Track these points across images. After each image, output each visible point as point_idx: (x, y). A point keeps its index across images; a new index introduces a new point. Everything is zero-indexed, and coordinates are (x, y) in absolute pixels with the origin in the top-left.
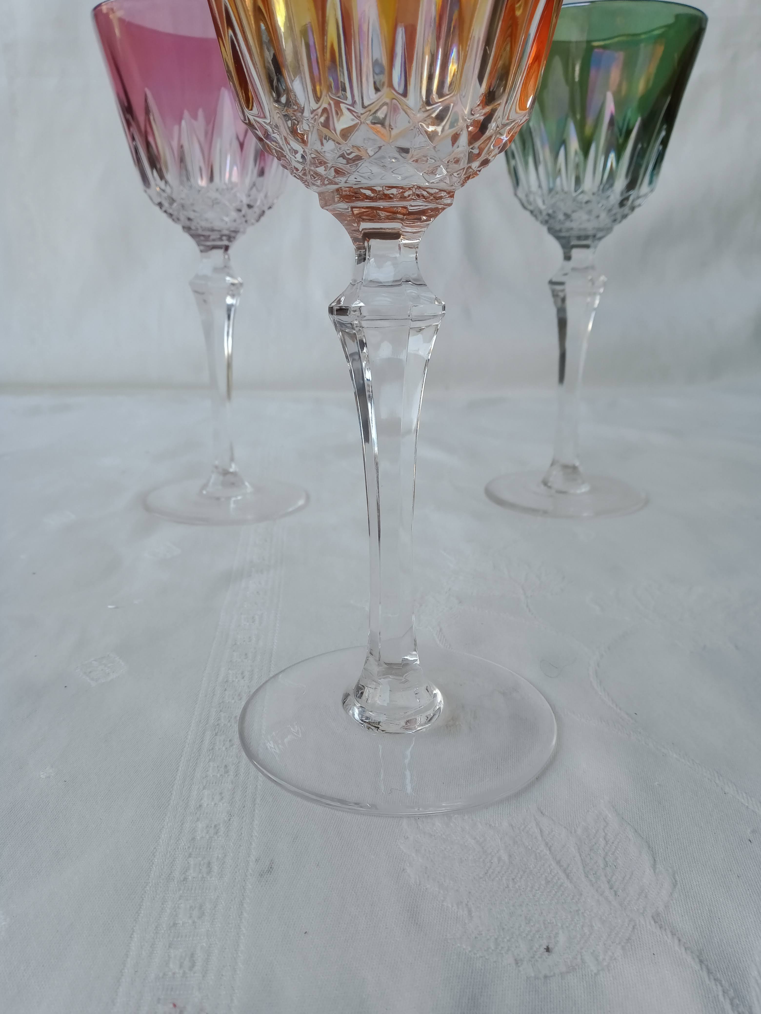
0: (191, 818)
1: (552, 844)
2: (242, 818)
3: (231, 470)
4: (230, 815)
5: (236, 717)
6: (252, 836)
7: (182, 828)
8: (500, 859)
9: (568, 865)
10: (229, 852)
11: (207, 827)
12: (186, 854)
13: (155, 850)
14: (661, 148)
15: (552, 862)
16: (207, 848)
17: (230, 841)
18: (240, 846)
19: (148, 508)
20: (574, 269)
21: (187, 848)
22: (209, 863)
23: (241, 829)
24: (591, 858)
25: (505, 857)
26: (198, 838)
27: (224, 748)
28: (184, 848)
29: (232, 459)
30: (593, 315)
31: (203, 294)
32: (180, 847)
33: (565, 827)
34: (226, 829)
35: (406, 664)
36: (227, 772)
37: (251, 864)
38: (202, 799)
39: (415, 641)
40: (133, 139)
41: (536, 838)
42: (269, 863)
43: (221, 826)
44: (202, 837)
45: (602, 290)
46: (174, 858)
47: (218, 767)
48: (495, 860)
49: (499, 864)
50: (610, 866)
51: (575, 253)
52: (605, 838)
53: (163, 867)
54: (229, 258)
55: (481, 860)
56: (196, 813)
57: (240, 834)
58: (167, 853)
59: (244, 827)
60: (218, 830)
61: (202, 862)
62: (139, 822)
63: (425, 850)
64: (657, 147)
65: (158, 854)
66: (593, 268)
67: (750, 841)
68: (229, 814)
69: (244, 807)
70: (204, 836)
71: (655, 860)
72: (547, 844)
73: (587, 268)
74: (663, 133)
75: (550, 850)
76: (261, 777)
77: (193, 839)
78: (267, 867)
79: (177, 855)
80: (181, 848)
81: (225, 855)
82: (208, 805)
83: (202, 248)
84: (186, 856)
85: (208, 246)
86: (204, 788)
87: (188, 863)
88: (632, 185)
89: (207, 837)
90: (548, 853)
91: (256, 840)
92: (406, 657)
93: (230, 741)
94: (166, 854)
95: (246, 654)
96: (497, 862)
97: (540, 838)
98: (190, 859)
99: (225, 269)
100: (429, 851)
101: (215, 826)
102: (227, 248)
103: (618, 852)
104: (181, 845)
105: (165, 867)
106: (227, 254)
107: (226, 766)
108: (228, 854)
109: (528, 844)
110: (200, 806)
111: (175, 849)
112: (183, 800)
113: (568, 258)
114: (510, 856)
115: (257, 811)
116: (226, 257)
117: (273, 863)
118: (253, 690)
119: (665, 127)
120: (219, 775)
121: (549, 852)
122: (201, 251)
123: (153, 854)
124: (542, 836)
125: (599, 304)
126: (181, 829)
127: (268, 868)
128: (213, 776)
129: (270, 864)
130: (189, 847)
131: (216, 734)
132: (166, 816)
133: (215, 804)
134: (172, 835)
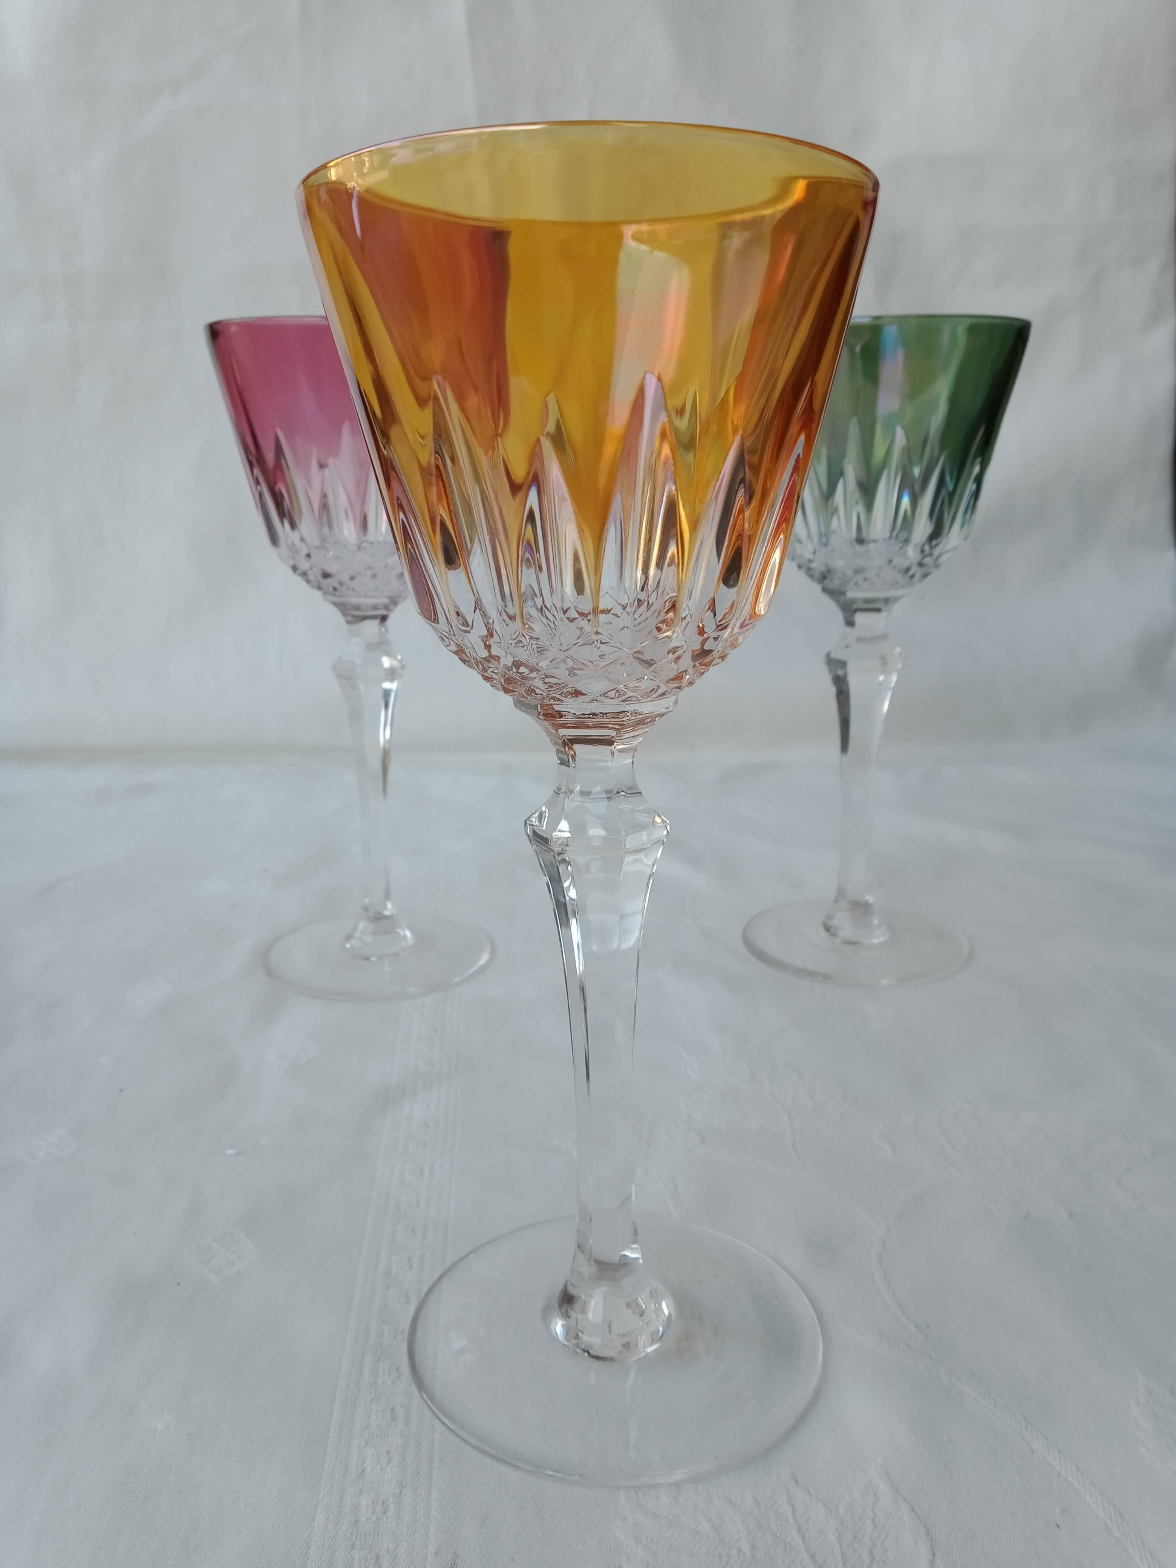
0: (352, 1490)
1: (807, 1529)
2: (416, 1490)
3: (387, 913)
4: (402, 1486)
5: (403, 1331)
6: (429, 1517)
7: (341, 1504)
8: (740, 1550)
9: (825, 1561)
10: (401, 1541)
11: (373, 1503)
12: (348, 1543)
13: (309, 1538)
14: (974, 487)
15: (805, 1556)
16: (374, 1536)
17: (403, 1524)
18: (415, 1531)
19: (270, 972)
20: (860, 640)
21: (349, 1536)
22: (378, 1558)
23: (415, 1507)
24: (854, 1551)
25: (746, 1549)
26: (363, 1519)
27: (389, 1382)
28: (346, 1535)
29: (387, 896)
30: (889, 694)
31: (350, 679)
32: (340, 1534)
33: (824, 1505)
34: (396, 1508)
35: (625, 1264)
36: (394, 1419)
37: (430, 1558)
38: (364, 1461)
39: (636, 1230)
40: (258, 483)
41: (787, 1520)
42: (452, 1557)
43: (391, 1501)
44: (368, 1519)
45: (899, 666)
46: (334, 1551)
47: (383, 1411)
48: (734, 1552)
49: (738, 1557)
50: (878, 1562)
51: (859, 618)
52: (873, 1522)
53: (321, 1564)
54: (387, 631)
55: (717, 1552)
56: (358, 1482)
57: (415, 1514)
58: (325, 1543)
59: (419, 1503)
60: (387, 1508)
61: (369, 1556)
62: (287, 1497)
63: (647, 1538)
64: (971, 486)
65: (313, 1544)
66: (884, 637)
67: (1058, 1526)
68: (400, 1484)
69: (418, 1473)
70: (369, 1516)
71: (934, 1554)
72: (799, 1529)
73: (876, 638)
74: (977, 469)
75: (803, 1538)
76: (439, 1427)
77: (356, 1522)
78: (449, 1565)
79: (337, 1546)
80: (341, 1536)
81: (397, 1546)
82: (372, 1470)
83: (350, 619)
84: (348, 1547)
85: (357, 617)
86: (366, 1444)
87: (352, 1557)
88: (936, 534)
89: (374, 1518)
90: (800, 1542)
91: (434, 1523)
92: (623, 1253)
93: (397, 1369)
94: (323, 1544)
95: (413, 1230)
96: (737, 1557)
97: (791, 1520)
98: (354, 1551)
99: (381, 646)
100: (652, 1540)
101: (383, 1502)
102: (384, 619)
103: (889, 1541)
104: (341, 1530)
105: (323, 1563)
106: (384, 626)
107: (393, 1410)
108: (401, 1544)
109: (775, 1529)
110: (363, 1471)
111: (334, 1537)
112: (341, 1462)
113: (850, 623)
114: (753, 1547)
115: (434, 1478)
116: (383, 629)
117: (457, 1557)
118: (425, 1290)
119: (979, 460)
120: (384, 1424)
121: (802, 1540)
122: (348, 622)
123: (307, 1544)
124: (794, 1517)
125: (896, 683)
126: (340, 1507)
127: (451, 1564)
128: (377, 1425)
129: (454, 1557)
130: (352, 1534)
131: (378, 1360)
132: (320, 1487)
133: (382, 1469)
134: (329, 1516)
